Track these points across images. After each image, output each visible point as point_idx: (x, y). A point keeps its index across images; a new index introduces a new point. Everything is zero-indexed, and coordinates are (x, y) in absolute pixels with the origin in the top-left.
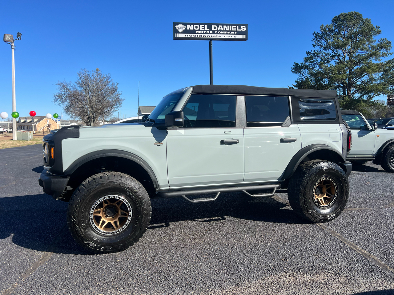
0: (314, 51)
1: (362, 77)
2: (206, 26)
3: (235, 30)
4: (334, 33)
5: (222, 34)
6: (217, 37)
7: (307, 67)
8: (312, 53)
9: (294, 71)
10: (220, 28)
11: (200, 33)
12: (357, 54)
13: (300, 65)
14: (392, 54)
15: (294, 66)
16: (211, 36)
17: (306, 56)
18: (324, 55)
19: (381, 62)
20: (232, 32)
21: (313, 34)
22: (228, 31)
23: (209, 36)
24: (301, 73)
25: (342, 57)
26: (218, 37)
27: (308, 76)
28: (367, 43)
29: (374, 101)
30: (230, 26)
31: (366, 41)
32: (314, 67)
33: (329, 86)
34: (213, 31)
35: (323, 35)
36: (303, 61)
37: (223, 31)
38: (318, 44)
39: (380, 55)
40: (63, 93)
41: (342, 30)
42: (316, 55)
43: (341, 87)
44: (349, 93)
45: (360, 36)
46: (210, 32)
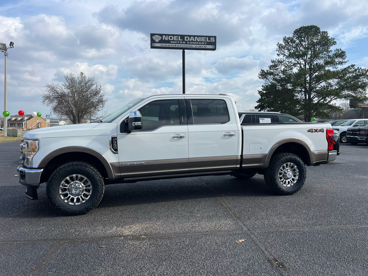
0: (278, 59)
1: (321, 83)
2: (179, 37)
3: (206, 41)
4: (296, 43)
5: (194, 44)
6: (189, 46)
7: (271, 74)
8: (276, 61)
9: (261, 76)
10: (192, 39)
11: (174, 43)
12: (315, 62)
13: (266, 71)
14: (346, 62)
15: (260, 72)
16: (184, 46)
17: (272, 64)
18: (287, 63)
19: (338, 69)
20: (202, 43)
21: (277, 45)
22: (199, 42)
23: (182, 46)
24: (267, 79)
25: (303, 65)
27: (273, 81)
28: (325, 52)
29: (332, 105)
30: (201, 38)
31: (324, 51)
32: (278, 73)
33: (293, 91)
34: (185, 41)
35: (286, 45)
36: (268, 69)
37: (194, 42)
38: (282, 53)
39: (336, 63)
40: (51, 94)
41: (302, 41)
42: (280, 63)
43: (303, 91)
44: (309, 97)
45: (318, 47)
46: (183, 42)
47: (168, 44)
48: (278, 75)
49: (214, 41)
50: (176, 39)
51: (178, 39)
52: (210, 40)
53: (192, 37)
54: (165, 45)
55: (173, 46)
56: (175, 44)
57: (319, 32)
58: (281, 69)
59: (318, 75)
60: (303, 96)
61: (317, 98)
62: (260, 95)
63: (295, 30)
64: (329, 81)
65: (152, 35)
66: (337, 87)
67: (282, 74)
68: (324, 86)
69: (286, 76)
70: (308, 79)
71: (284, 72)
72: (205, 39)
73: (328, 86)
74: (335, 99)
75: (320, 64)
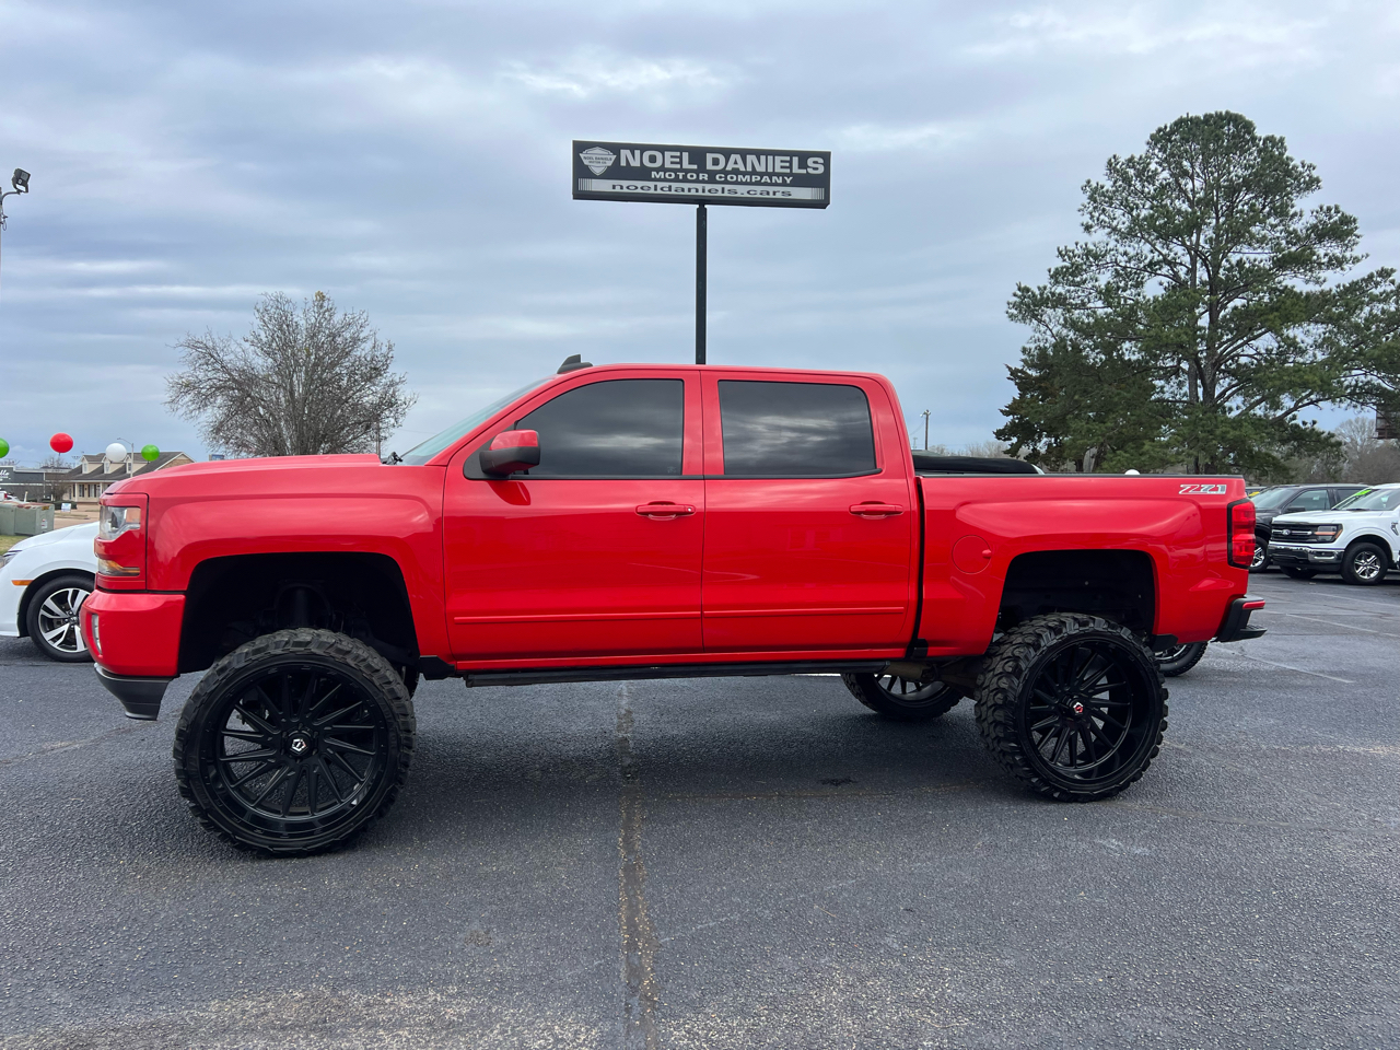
0: (1086, 245)
1: (1255, 338)
2: (686, 156)
3: (788, 171)
4: (1157, 183)
5: (742, 183)
6: (723, 192)
7: (1059, 301)
8: (1076, 252)
9: (1015, 312)
10: (736, 163)
11: (665, 180)
12: (1234, 258)
13: (1037, 292)
14: (1358, 261)
15: (1015, 295)
16: (704, 191)
17: (1059, 263)
18: (1120, 258)
19: (1326, 287)
20: (774, 178)
21: (1083, 189)
22: (762, 175)
23: (697, 191)
24: (1040, 321)
25: (1185, 269)
26: (726, 194)
27: (1065, 332)
28: (1272, 220)
29: (1301, 425)
30: (770, 158)
31: (1269, 215)
32: (1086, 300)
33: (1142, 369)
34: (709, 172)
35: (1117, 190)
36: (1045, 281)
37: (744, 174)
38: (1103, 221)
39: (1320, 264)
40: (201, 375)
41: (1185, 174)
42: (1091, 259)
43: (1183, 371)
44: (1209, 392)
45: (1247, 197)
46: (698, 176)
47: (639, 184)
48: (1083, 305)
49: (821, 170)
50: (672, 163)
51: (681, 163)
52: (806, 167)
53: (733, 157)
54: (628, 188)
55: (659, 191)
56: (667, 184)
57: (1254, 139)
58: (1097, 284)
59: (1244, 306)
60: (1186, 389)
61: (1238, 400)
62: (1016, 384)
63: (1154, 132)
64: (1295, 332)
65: (579, 147)
66: (1320, 357)
67: (1100, 304)
68: (1269, 352)
69: (1115, 311)
70: (1204, 321)
71: (1108, 294)
72: (788, 164)
73: (1286, 352)
74: (1312, 402)
75: (1254, 266)
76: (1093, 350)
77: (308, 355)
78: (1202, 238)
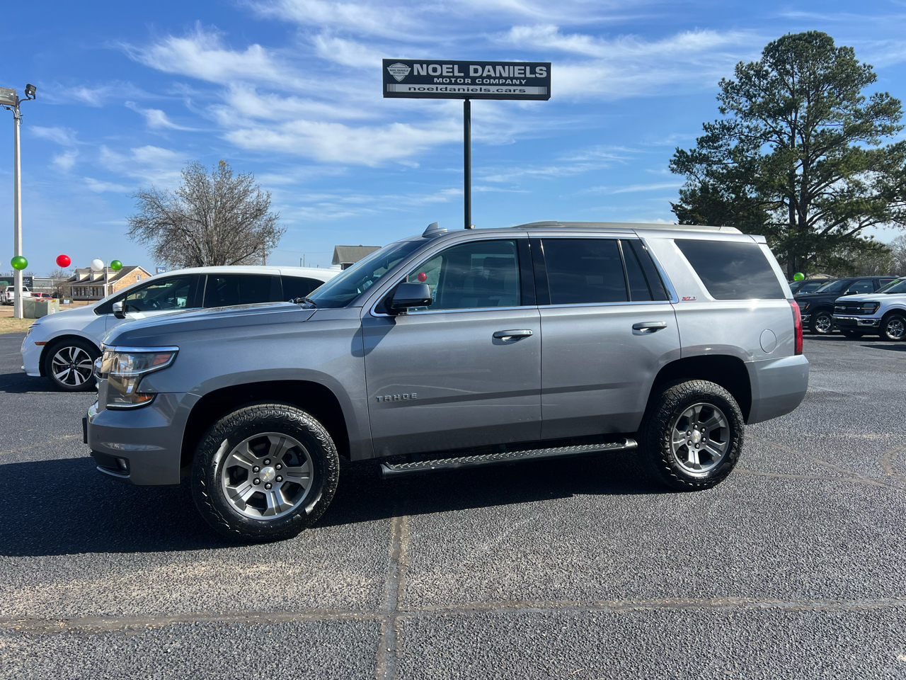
0: (722, 122)
1: (833, 182)
2: (456, 67)
3: (523, 76)
4: (769, 79)
5: (493, 85)
6: (481, 91)
7: (704, 159)
8: (715, 126)
9: (675, 167)
10: (489, 71)
11: (443, 84)
12: (819, 129)
13: (689, 153)
14: (902, 128)
15: (675, 156)
16: (468, 90)
17: (704, 134)
18: (744, 130)
19: (880, 147)
20: (514, 81)
21: (720, 84)
22: (506, 79)
23: (464, 90)
24: (691, 173)
25: (787, 138)
26: (483, 92)
27: (708, 179)
28: (845, 103)
29: (864, 239)
30: (511, 67)
31: (843, 99)
32: (722, 158)
33: (759, 202)
34: (472, 78)
35: (742, 85)
36: (695, 146)
37: (495, 78)
38: (732, 105)
39: (877, 131)
40: (149, 215)
41: (788, 73)
42: (725, 131)
43: (786, 204)
44: (802, 219)
45: (829, 87)
46: (464, 81)
47: (426, 86)
48: (720, 162)
49: (545, 75)
50: (447, 72)
51: (453, 72)
52: (535, 73)
53: (487, 67)
54: (419, 89)
55: (439, 91)
56: (444, 86)
57: (833, 50)
58: (729, 147)
59: (824, 160)
60: (787, 216)
61: (822, 223)
62: (677, 214)
63: (767, 45)
64: (856, 177)
65: (387, 63)
66: (875, 193)
67: (730, 161)
68: (842, 190)
69: (740, 165)
70: (800, 171)
71: (736, 154)
72: (523, 72)
73: (853, 190)
74: (871, 224)
75: (832, 134)
76: (726, 191)
77: (217, 202)
78: (799, 115)
